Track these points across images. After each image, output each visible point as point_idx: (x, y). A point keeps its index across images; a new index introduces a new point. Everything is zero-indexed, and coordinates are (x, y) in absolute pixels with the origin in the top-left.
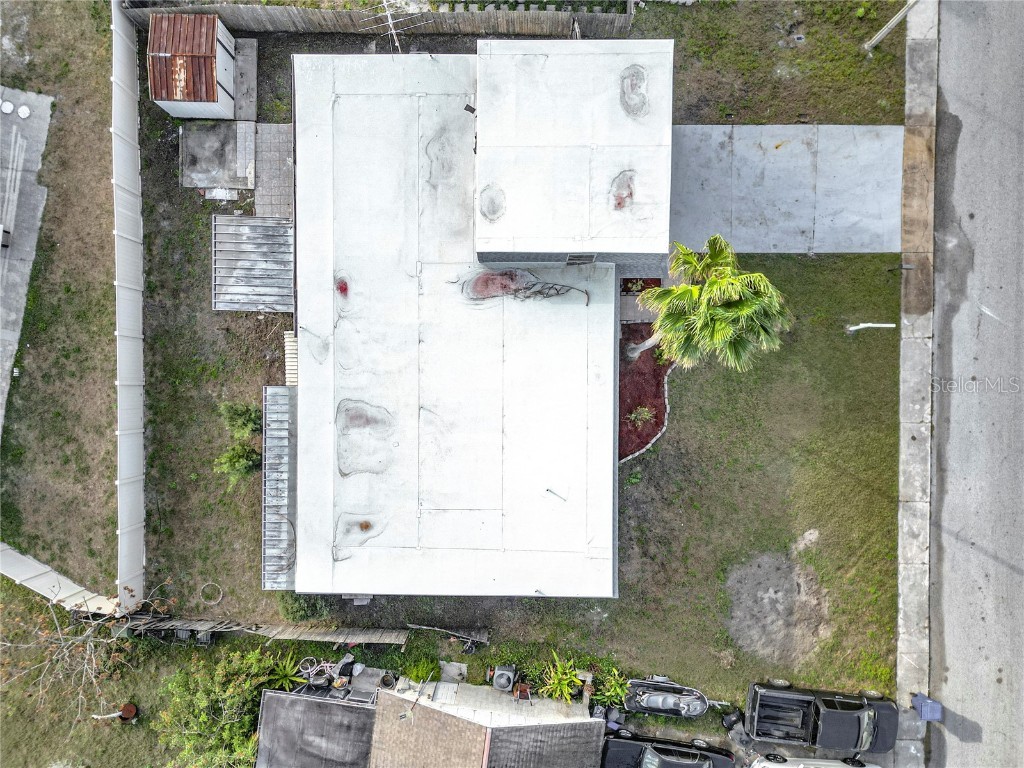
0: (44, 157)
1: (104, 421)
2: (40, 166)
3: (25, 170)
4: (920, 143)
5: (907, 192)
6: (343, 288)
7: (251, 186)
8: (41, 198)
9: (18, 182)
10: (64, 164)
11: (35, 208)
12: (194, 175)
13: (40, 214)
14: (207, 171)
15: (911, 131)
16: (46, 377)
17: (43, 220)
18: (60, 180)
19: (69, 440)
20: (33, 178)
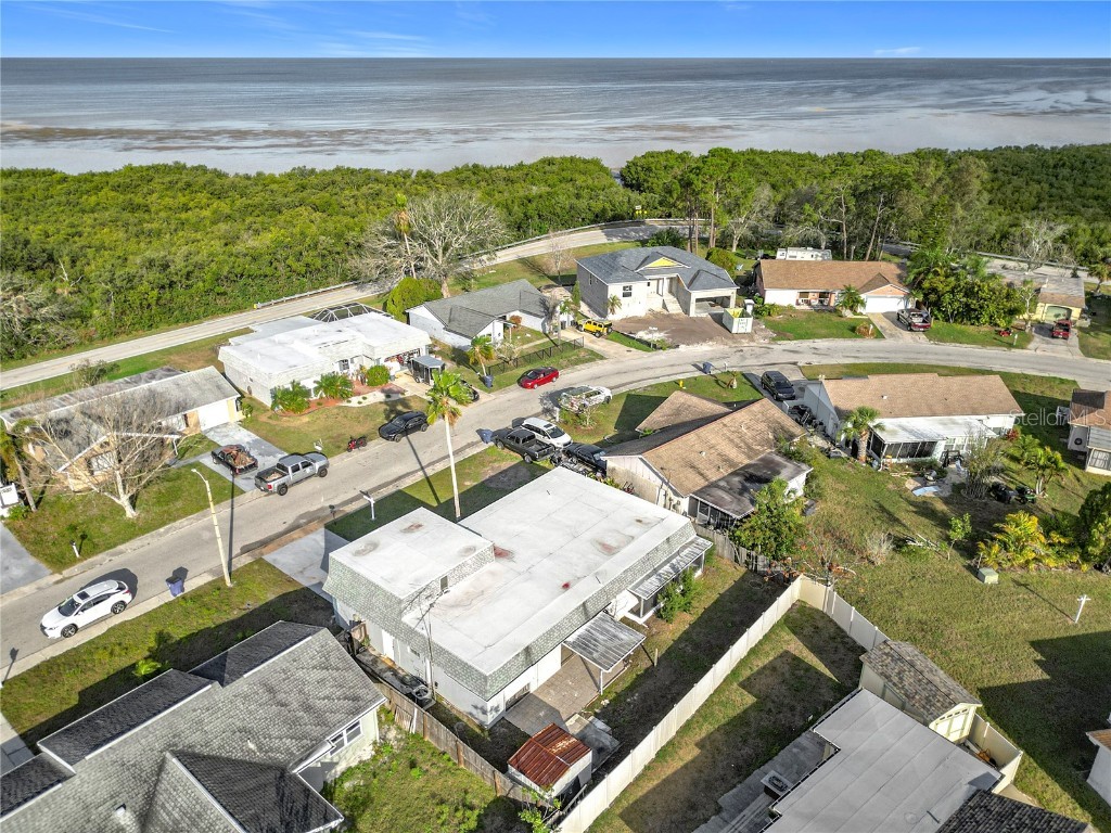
0: (706, 821)
1: (767, 672)
2: (713, 818)
3: (726, 822)
4: (264, 550)
5: (293, 540)
6: (566, 586)
7: (577, 716)
8: (726, 799)
9: (738, 818)
10: (693, 807)
11: (734, 796)
12: (608, 743)
13: (734, 790)
14: (597, 740)
15: (262, 554)
16: (792, 709)
17: (735, 786)
18: (705, 800)
19: (800, 678)
20: (724, 814)
